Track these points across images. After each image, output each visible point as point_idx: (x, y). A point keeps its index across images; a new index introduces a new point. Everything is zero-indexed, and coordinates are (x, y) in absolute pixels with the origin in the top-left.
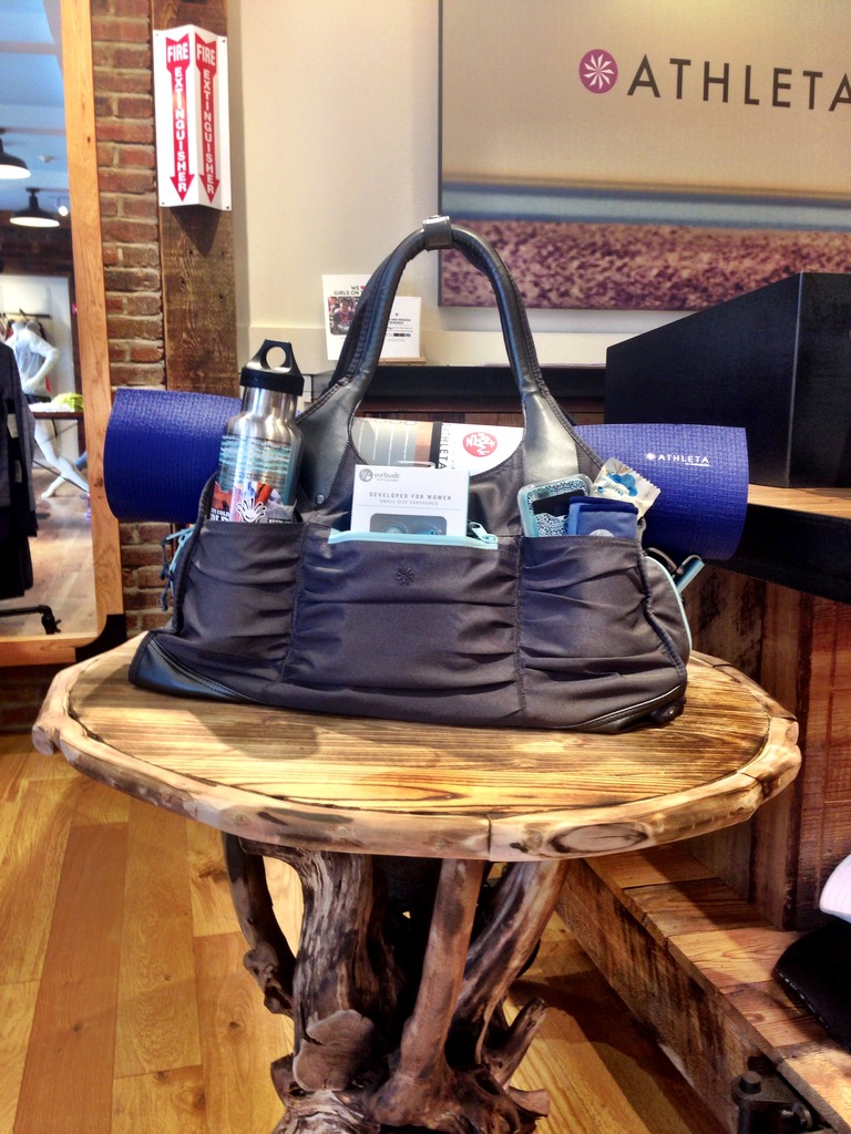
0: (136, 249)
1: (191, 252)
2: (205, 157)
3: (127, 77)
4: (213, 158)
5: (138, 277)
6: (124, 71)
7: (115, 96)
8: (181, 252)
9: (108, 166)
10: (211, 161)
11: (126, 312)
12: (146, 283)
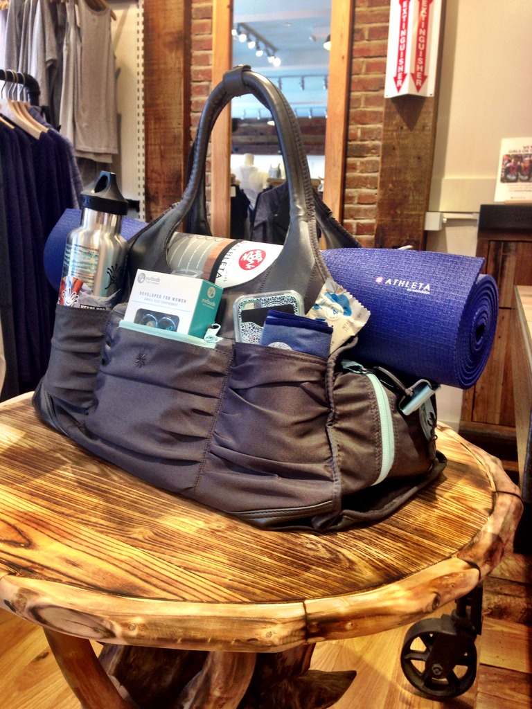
0: (370, 128)
1: (402, 128)
2: (417, 61)
3: (376, 13)
4: (424, 61)
5: (368, 147)
6: (375, 8)
7: (367, 26)
8: (395, 128)
9: (358, 74)
10: (421, 63)
11: (358, 171)
12: (373, 151)
